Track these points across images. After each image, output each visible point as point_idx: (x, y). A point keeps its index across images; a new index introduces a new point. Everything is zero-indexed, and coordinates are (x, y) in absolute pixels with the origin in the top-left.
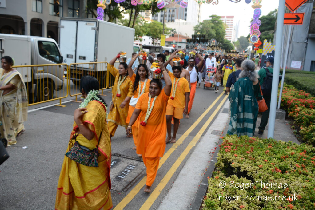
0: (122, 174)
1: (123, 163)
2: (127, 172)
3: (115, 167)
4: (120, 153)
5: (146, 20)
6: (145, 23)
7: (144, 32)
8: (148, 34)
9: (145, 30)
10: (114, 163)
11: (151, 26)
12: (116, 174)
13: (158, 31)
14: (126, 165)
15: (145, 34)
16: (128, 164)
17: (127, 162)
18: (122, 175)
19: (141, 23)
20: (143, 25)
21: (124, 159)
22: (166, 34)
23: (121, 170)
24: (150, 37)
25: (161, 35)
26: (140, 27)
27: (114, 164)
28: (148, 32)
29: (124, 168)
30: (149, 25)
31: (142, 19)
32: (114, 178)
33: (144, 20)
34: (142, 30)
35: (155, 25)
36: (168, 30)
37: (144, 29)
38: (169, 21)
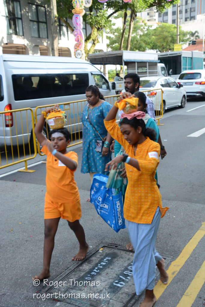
0: (120, 280)
1: (122, 260)
2: (128, 275)
3: (109, 268)
4: (116, 243)
5: (149, 23)
6: (147, 30)
7: (147, 44)
8: (154, 46)
9: (149, 41)
10: (107, 260)
11: (157, 33)
12: (111, 280)
13: (170, 39)
14: (126, 262)
15: (149, 47)
16: (129, 262)
17: (128, 257)
18: (119, 282)
19: (142, 30)
20: (146, 32)
21: (123, 253)
22: (183, 43)
23: (119, 273)
24: (158, 50)
25: (174, 46)
26: (141, 36)
27: (106, 263)
28: (154, 43)
29: (123, 269)
30: (154, 31)
31: (143, 24)
32: (107, 287)
33: (145, 24)
34: (145, 41)
35: (164, 29)
36: (184, 34)
37: (146, 39)
38: (186, 20)
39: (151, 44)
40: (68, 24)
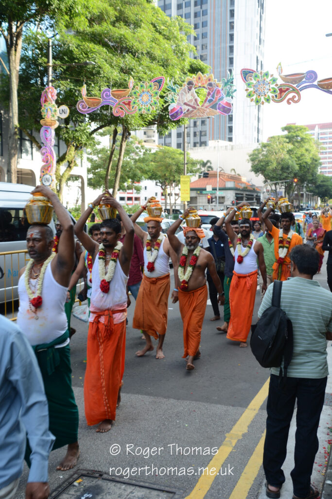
5: (147, 146)
6: (144, 154)
7: (144, 172)
8: (152, 175)
9: (147, 168)
11: (158, 158)
13: (174, 168)
15: (147, 177)
19: (136, 153)
20: (142, 156)
22: (191, 174)
24: (158, 181)
25: (180, 177)
26: (136, 161)
28: (153, 171)
30: (154, 156)
31: (139, 146)
33: (142, 147)
34: (141, 169)
35: (167, 155)
36: (194, 163)
37: (142, 165)
38: (195, 145)
39: (148, 173)
40: (34, 138)
